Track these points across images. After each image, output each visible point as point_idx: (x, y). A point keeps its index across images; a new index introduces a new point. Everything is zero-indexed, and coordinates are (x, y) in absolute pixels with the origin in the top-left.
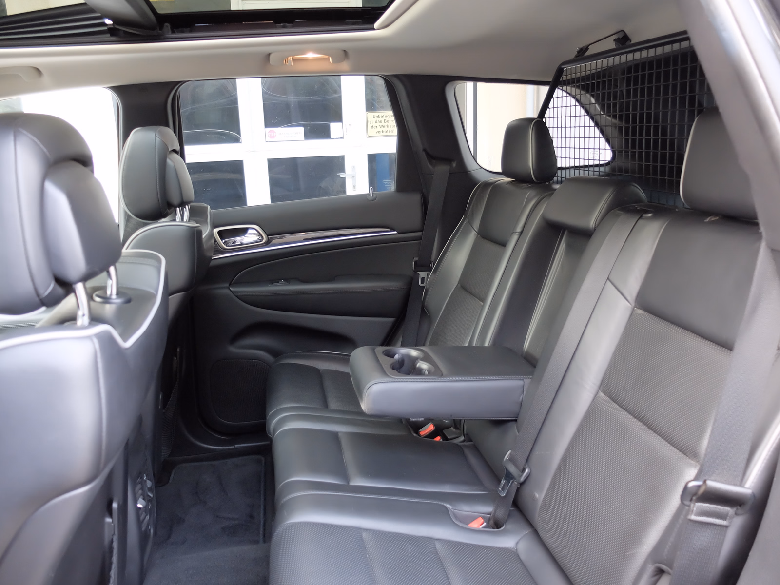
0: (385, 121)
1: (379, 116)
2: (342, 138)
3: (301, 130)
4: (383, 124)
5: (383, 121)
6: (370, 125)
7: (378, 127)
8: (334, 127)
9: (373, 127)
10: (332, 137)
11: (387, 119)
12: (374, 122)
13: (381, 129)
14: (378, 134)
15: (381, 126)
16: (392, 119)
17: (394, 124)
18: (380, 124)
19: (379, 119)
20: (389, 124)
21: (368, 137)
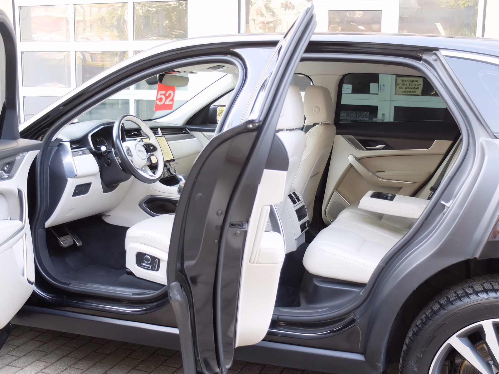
0: (410, 84)
1: (405, 81)
2: (378, 94)
3: (350, 86)
4: (408, 86)
5: (408, 85)
6: (398, 87)
7: (404, 88)
8: (373, 87)
9: (400, 88)
10: (370, 93)
11: (411, 83)
12: (401, 84)
13: (406, 90)
14: (403, 93)
15: (406, 88)
16: (414, 83)
17: (418, 87)
18: (406, 86)
19: (405, 83)
20: (412, 87)
21: (396, 94)
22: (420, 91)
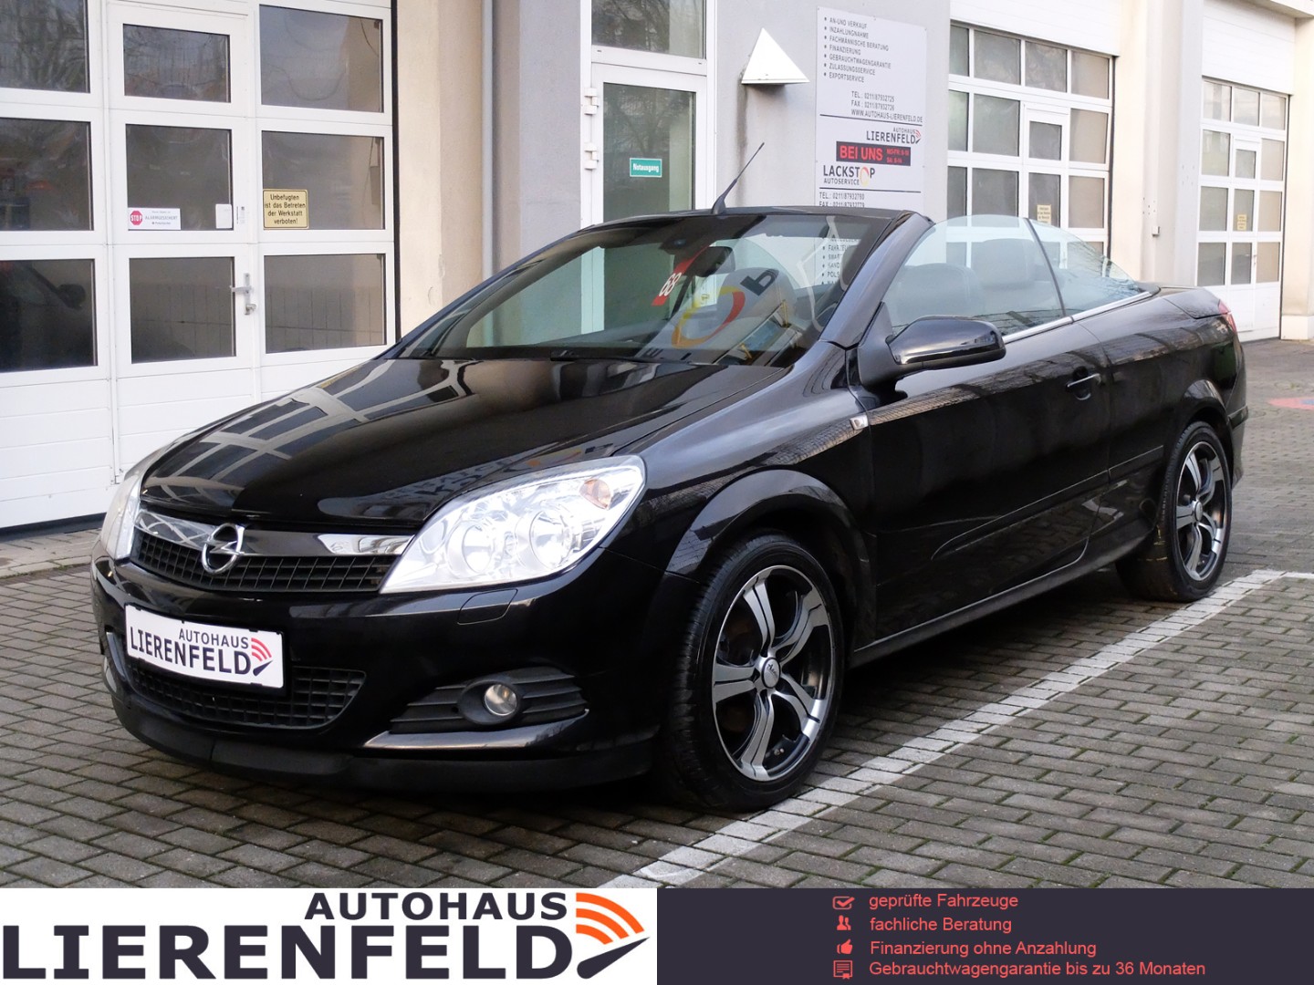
0: (286, 205)
1: (277, 197)
2: (232, 229)
3: (176, 212)
4: (284, 208)
5: (283, 205)
6: (267, 211)
7: (278, 214)
8: (222, 211)
9: (271, 214)
10: (218, 227)
11: (288, 203)
12: (272, 205)
13: (281, 217)
14: (277, 225)
15: (281, 213)
16: (293, 202)
17: (298, 209)
18: (280, 209)
19: (278, 202)
20: (291, 210)
21: (265, 228)
22: (303, 220)
